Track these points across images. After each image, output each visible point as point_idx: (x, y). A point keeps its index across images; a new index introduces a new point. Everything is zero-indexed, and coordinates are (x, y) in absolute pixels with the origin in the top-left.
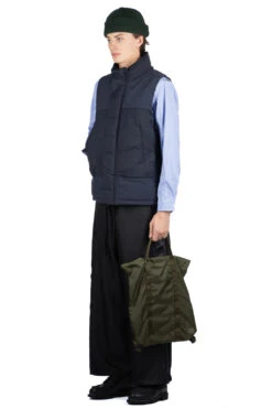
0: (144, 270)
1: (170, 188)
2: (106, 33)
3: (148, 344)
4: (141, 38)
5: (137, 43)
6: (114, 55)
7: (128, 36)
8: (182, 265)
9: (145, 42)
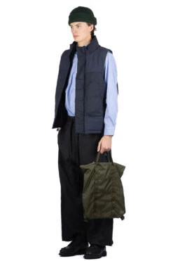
0: (94, 170)
1: (111, 121)
2: (70, 23)
3: (93, 218)
4: (92, 26)
5: (90, 29)
6: (75, 36)
7: (84, 25)
8: (120, 170)
9: (94, 29)
